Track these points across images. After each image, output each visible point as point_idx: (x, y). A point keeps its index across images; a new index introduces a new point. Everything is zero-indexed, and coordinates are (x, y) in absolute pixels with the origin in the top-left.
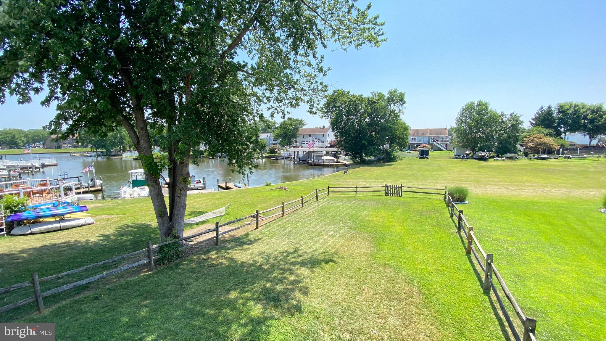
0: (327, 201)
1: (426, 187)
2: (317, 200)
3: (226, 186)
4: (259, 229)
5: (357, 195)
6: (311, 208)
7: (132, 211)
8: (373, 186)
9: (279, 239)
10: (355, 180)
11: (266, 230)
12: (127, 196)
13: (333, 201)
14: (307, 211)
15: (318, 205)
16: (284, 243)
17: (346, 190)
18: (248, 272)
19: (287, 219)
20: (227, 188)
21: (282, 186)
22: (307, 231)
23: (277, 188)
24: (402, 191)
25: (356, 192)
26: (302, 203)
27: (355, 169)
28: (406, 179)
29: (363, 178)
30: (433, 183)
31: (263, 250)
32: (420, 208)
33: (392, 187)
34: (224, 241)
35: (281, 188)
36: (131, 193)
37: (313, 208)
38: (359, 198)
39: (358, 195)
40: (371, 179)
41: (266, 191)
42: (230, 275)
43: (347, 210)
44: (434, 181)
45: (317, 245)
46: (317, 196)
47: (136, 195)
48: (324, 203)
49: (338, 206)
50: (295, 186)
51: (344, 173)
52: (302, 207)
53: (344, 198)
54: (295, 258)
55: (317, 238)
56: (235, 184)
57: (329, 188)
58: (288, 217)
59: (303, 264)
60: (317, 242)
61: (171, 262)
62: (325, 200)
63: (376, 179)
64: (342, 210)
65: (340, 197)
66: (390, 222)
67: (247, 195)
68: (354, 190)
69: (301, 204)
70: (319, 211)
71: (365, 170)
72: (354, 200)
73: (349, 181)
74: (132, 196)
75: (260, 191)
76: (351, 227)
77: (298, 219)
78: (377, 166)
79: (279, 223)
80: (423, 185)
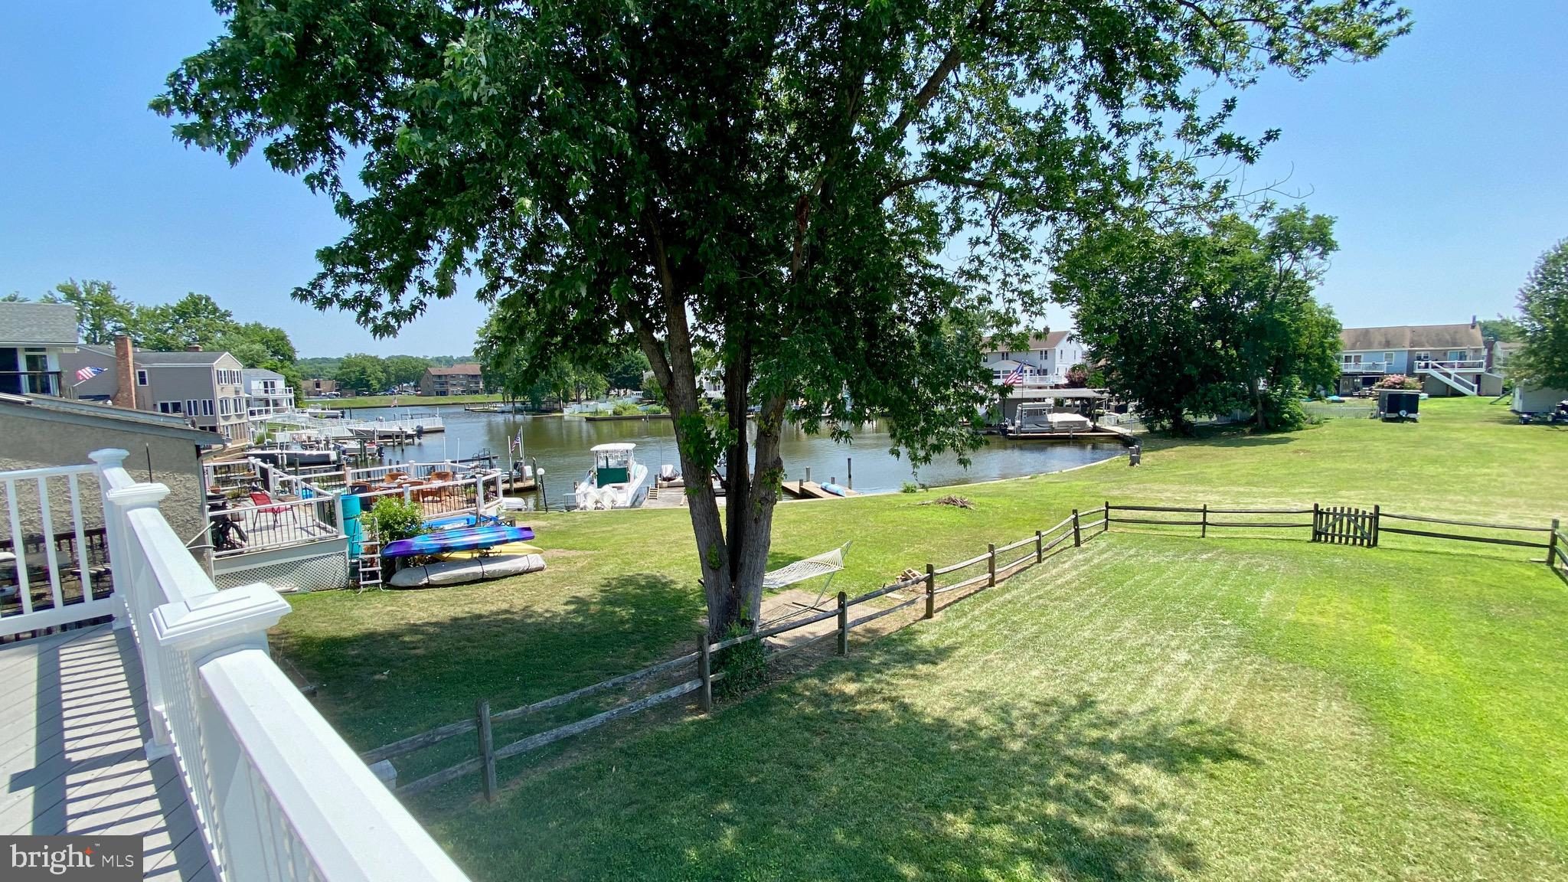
0: (1109, 547)
1: (1455, 518)
2: (1078, 544)
3: (802, 490)
4: (937, 617)
5: (1207, 534)
6: (1066, 566)
7: (612, 541)
8: (1252, 508)
9: (1013, 657)
10: (1176, 488)
11: (957, 624)
12: (590, 504)
13: (1130, 548)
14: (1059, 575)
15: (1087, 561)
16: (1035, 673)
17: (1159, 516)
18: (968, 756)
19: (1008, 596)
20: (805, 494)
21: (953, 496)
22: (1091, 641)
23: (939, 502)
24: (1377, 529)
25: (1204, 523)
26: (1039, 551)
27: (1162, 452)
28: (1362, 488)
29: (1202, 480)
30: (1476, 503)
31: (980, 686)
32: (1472, 591)
33: (1338, 515)
34: (857, 645)
35: (951, 501)
36: (598, 497)
37: (1075, 567)
38: (1218, 543)
39: (1212, 533)
40: (1234, 483)
41: (909, 507)
42: (920, 758)
43: (1197, 582)
44: (1475, 499)
45: (1151, 691)
46: (1077, 532)
47: (607, 504)
48: (1101, 552)
49: (1158, 570)
50: (987, 495)
51: (1132, 464)
52: (1039, 561)
53: (1165, 539)
54: (1095, 726)
55: (1141, 669)
56: (824, 484)
57: (1108, 507)
58: (1006, 590)
59: (1135, 753)
60: (1145, 681)
61: (745, 690)
62: (1103, 544)
63: (1248, 484)
64: (1179, 582)
65: (1149, 537)
66: (1386, 635)
67: (863, 515)
68: (1199, 517)
69: (1036, 554)
70: (1102, 580)
71: (1201, 456)
72: (1202, 551)
73: (1156, 487)
74: (599, 505)
75: (894, 508)
76: (1241, 642)
77: (1040, 597)
78: (1239, 444)
79: (988, 605)
80: (1437, 509)
